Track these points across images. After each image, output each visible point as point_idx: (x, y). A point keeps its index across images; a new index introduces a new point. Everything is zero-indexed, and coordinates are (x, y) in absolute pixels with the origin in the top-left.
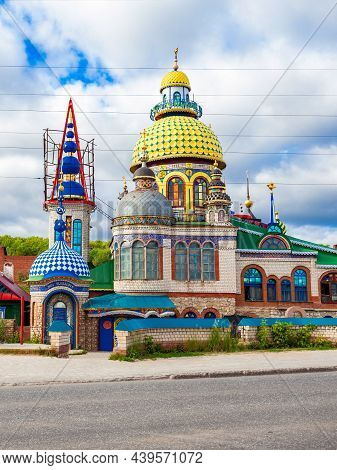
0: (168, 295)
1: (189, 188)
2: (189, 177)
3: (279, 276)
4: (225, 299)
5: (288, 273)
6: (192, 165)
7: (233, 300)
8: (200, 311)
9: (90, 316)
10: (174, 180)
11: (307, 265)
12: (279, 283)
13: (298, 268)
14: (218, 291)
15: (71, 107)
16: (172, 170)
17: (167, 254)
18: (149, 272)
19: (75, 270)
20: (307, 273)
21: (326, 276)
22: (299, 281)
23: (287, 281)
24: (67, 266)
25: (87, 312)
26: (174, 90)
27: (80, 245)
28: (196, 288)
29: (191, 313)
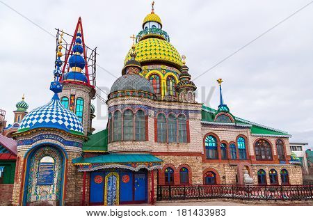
1: (164, 82)
2: (164, 75)
3: (228, 142)
4: (195, 157)
5: (234, 140)
6: (165, 67)
7: (200, 158)
8: (177, 167)
10: (153, 76)
11: (245, 134)
12: (228, 146)
13: (240, 136)
14: (191, 151)
15: (80, 22)
16: (151, 70)
17: (151, 121)
18: (137, 135)
19: (66, 124)
20: (245, 139)
21: (258, 142)
22: (240, 145)
23: (233, 145)
24: (57, 119)
25: (77, 167)
26: (152, 24)
27: (82, 117)
28: (173, 148)
29: (170, 168)
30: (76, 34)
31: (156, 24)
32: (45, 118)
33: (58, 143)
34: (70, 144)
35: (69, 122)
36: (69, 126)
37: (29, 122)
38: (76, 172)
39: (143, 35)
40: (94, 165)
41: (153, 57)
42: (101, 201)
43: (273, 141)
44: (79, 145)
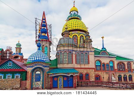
0: (74, 68)
1: (79, 39)
2: (79, 35)
3: (106, 63)
4: (91, 70)
5: (108, 62)
6: (79, 32)
7: (93, 70)
8: (84, 73)
9: (49, 76)
10: (74, 36)
11: (113, 60)
12: (105, 65)
13: (111, 61)
14: (90, 67)
15: (44, 14)
16: (74, 33)
17: (74, 56)
18: (69, 61)
19: (44, 60)
20: (113, 62)
21: (119, 63)
22: (111, 65)
23: (108, 65)
24: (41, 58)
25: (48, 75)
26: (74, 12)
27: (47, 54)
28: (83, 66)
29: (81, 74)
30: (43, 19)
31: (75, 12)
32: (37, 58)
33: (42, 67)
34: (46, 67)
35: (45, 59)
36: (45, 60)
37: (31, 59)
38: (48, 77)
39: (70, 18)
40: (54, 74)
41: (75, 28)
42: (57, 87)
43: (126, 63)
44: (48, 67)
